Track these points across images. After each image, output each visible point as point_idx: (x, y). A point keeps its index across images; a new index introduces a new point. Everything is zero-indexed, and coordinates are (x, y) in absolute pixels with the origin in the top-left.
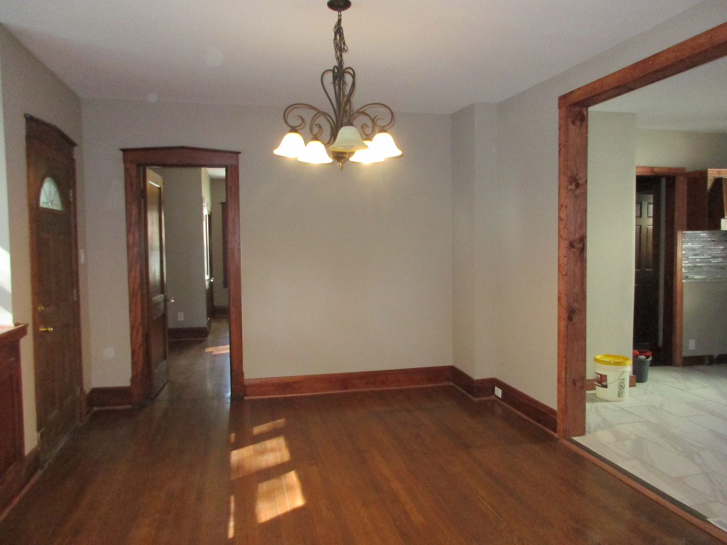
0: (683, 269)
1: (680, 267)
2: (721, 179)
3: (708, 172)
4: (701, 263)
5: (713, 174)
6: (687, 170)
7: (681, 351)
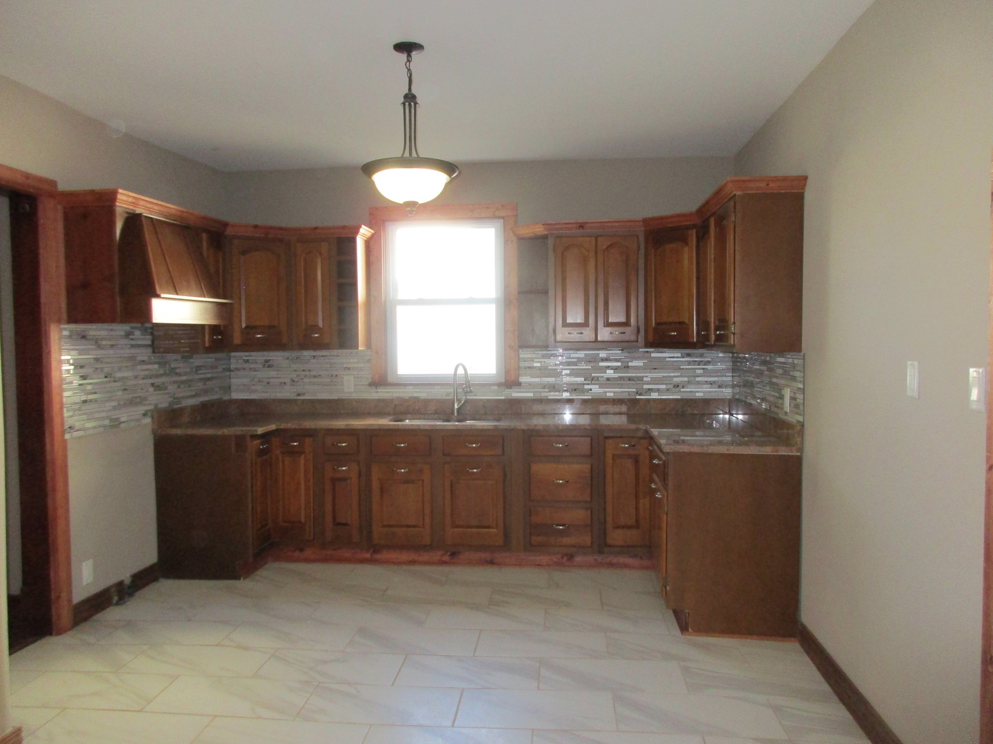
0: (65, 410)
1: (58, 406)
2: (140, 215)
3: (119, 196)
4: (95, 393)
5: (126, 201)
6: (63, 186)
7: (70, 592)
